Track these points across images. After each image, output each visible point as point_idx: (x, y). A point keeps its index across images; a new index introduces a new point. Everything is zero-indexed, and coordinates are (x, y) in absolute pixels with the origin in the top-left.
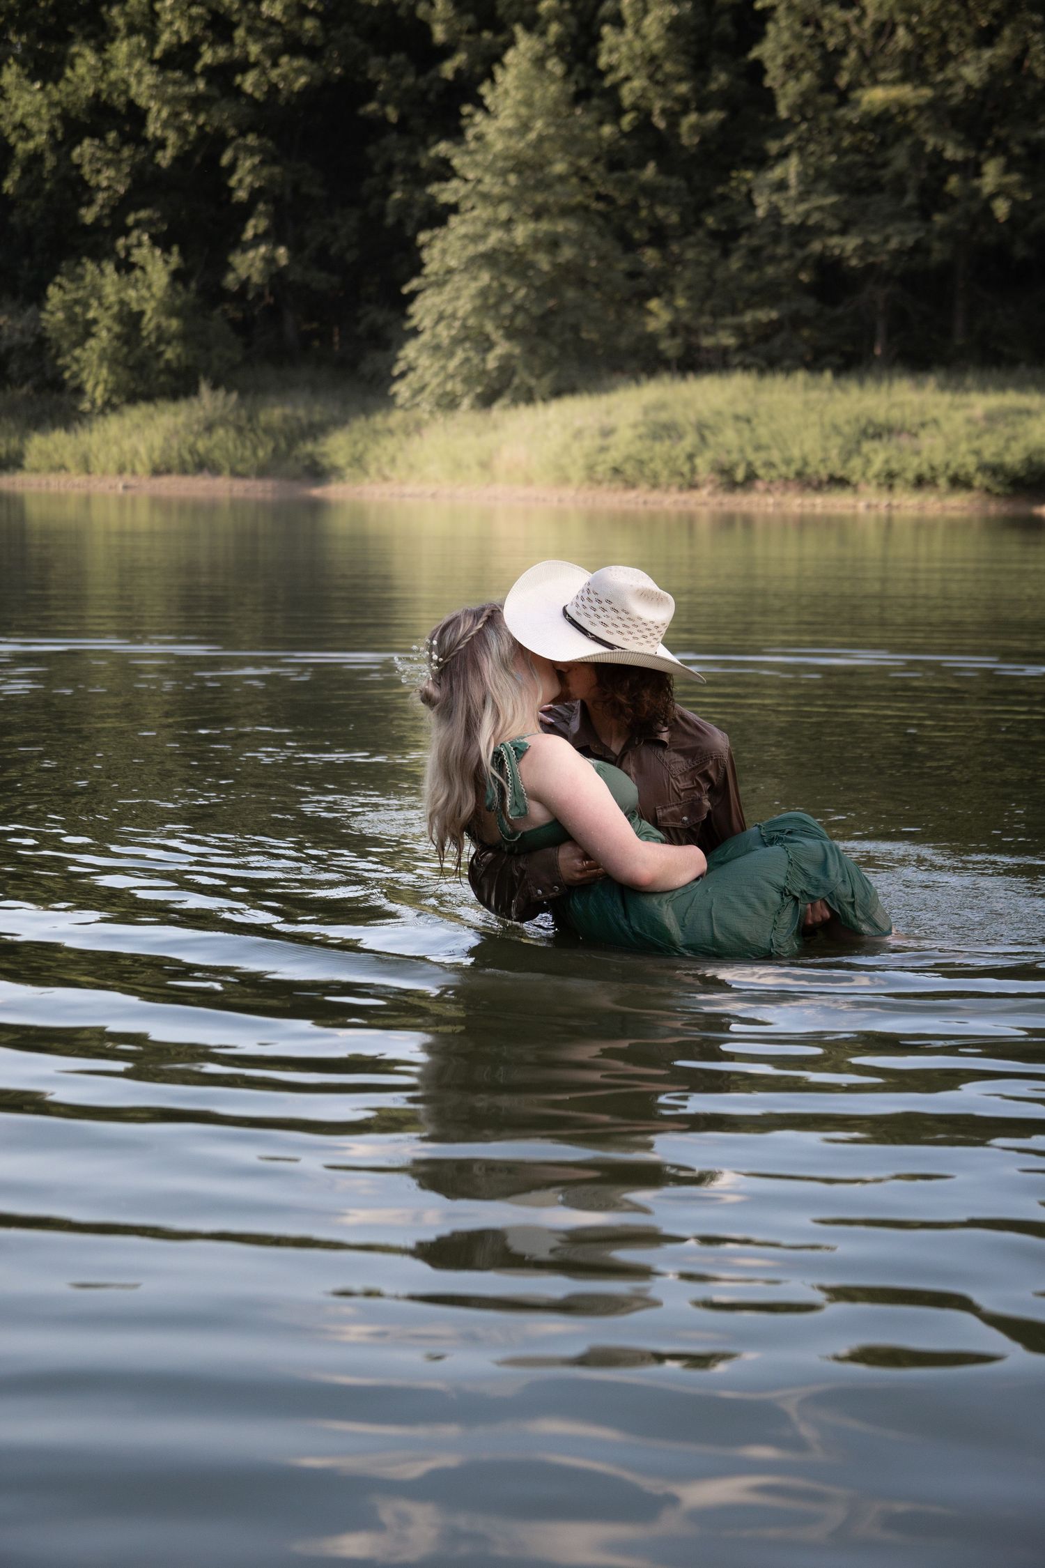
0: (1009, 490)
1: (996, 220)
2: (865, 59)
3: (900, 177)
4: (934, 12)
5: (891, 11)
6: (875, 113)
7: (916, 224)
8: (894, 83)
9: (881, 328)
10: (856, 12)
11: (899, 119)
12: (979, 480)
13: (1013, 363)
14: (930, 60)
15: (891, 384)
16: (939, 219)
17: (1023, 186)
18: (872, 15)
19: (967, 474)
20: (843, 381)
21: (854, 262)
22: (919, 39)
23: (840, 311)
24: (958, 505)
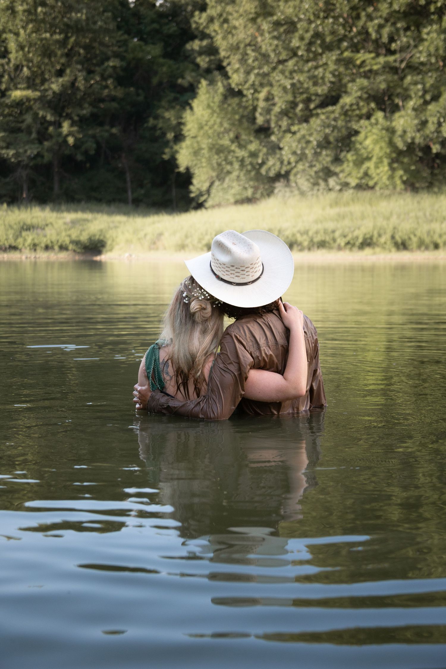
0: (83, 251)
1: (69, 145)
2: (11, 79)
3: (29, 127)
4: (38, 62)
5: (21, 60)
6: (17, 101)
7: (37, 145)
8: (24, 89)
9: (25, 187)
10: (6, 60)
11: (27, 104)
12: (71, 247)
13: (79, 201)
14: (38, 81)
15: (31, 209)
16: (46, 144)
17: (79, 132)
18: (13, 61)
19: (66, 244)
20: (11, 208)
21: (13, 160)
22: (33, 73)
23: (8, 180)
24: (63, 256)
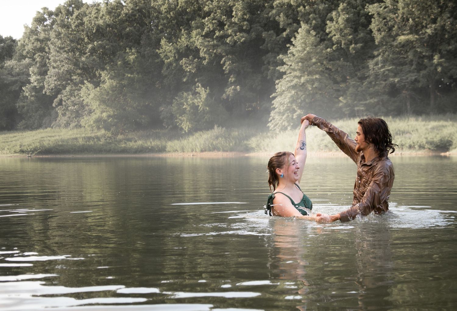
0: (435, 149)
1: (438, 72)
2: (399, 28)
3: (411, 61)
5: (406, 14)
7: (415, 74)
8: (408, 34)
9: (408, 103)
10: (396, 15)
11: (410, 44)
12: (427, 146)
14: (418, 28)
15: (408, 120)
16: (423, 72)
18: (400, 16)
19: (423, 144)
20: (395, 119)
21: (398, 85)
22: (415, 22)
23: (396, 99)
24: (421, 153)
